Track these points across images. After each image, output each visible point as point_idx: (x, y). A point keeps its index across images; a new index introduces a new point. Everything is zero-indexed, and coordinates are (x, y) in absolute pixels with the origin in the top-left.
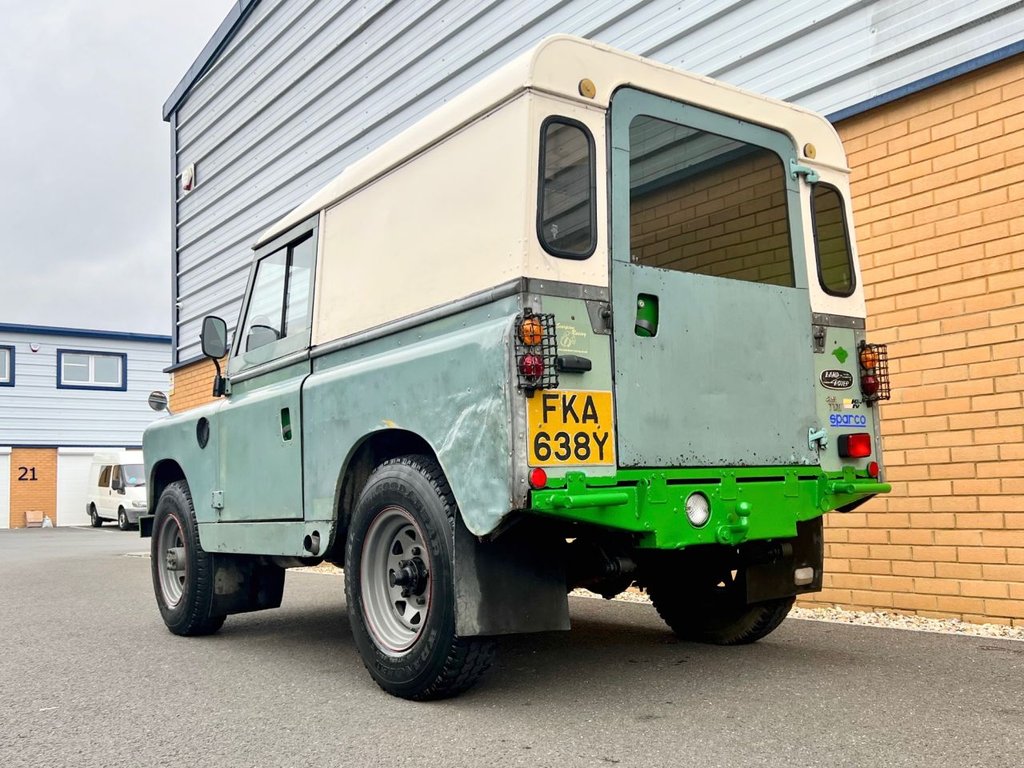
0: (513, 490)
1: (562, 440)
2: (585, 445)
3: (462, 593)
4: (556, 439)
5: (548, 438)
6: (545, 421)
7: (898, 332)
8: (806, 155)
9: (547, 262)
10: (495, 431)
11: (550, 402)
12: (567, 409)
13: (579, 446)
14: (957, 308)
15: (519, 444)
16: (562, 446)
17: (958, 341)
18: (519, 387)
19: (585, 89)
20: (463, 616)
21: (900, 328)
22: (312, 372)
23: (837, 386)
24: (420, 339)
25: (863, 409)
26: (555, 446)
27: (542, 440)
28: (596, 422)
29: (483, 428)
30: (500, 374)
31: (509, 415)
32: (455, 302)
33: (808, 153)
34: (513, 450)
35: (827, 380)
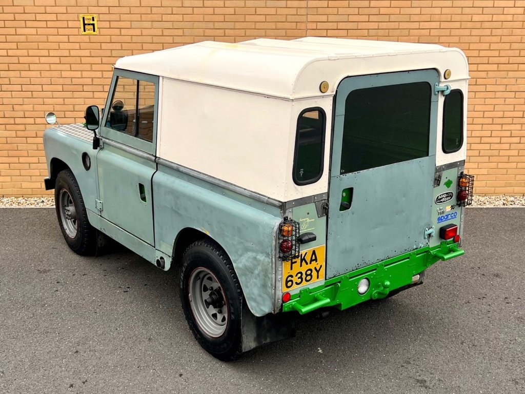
0: (274, 304)
2: (310, 274)
3: (245, 332)
4: (296, 276)
5: (292, 277)
8: (445, 78)
9: (297, 190)
10: (266, 273)
11: (295, 260)
12: (303, 260)
15: (279, 284)
18: (280, 257)
19: (323, 87)
20: (245, 342)
22: (157, 170)
23: (444, 201)
24: (224, 195)
25: (456, 209)
26: (295, 279)
29: (260, 268)
30: (270, 248)
31: (274, 270)
32: (245, 189)
33: (446, 76)
34: (275, 287)
35: (439, 200)
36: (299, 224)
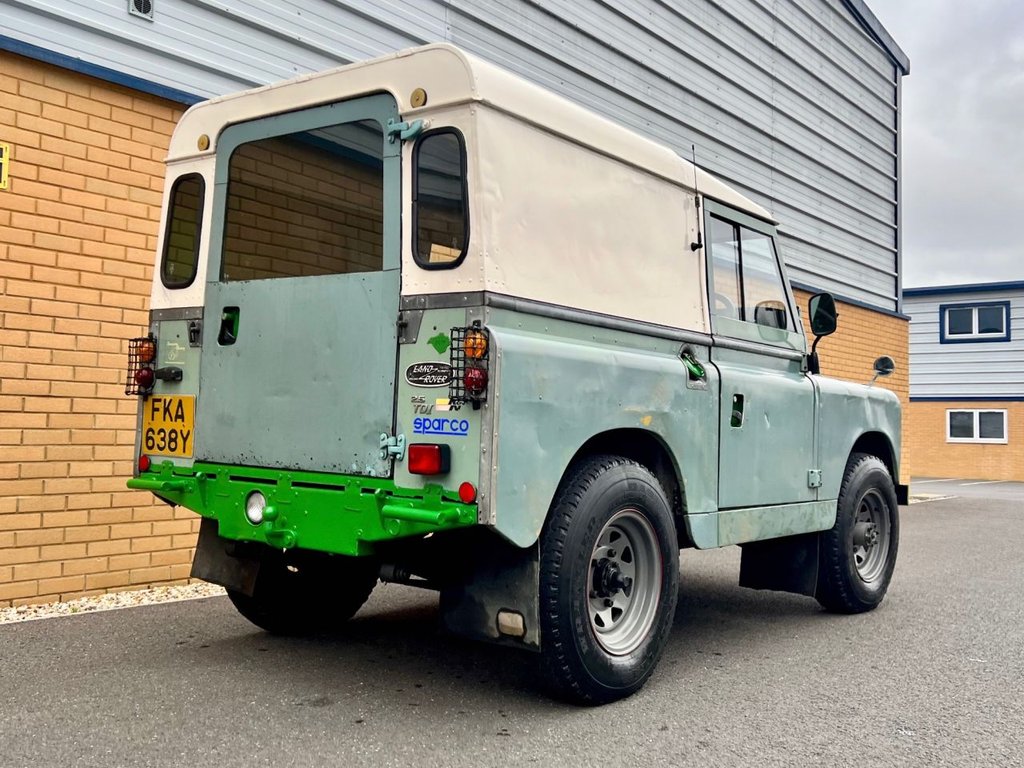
1: (162, 435)
2: (175, 440)
4: (159, 434)
5: (154, 433)
6: (153, 419)
9: (165, 294)
11: (157, 405)
12: (166, 410)
13: (171, 439)
16: (161, 439)
27: (150, 434)
28: (183, 421)
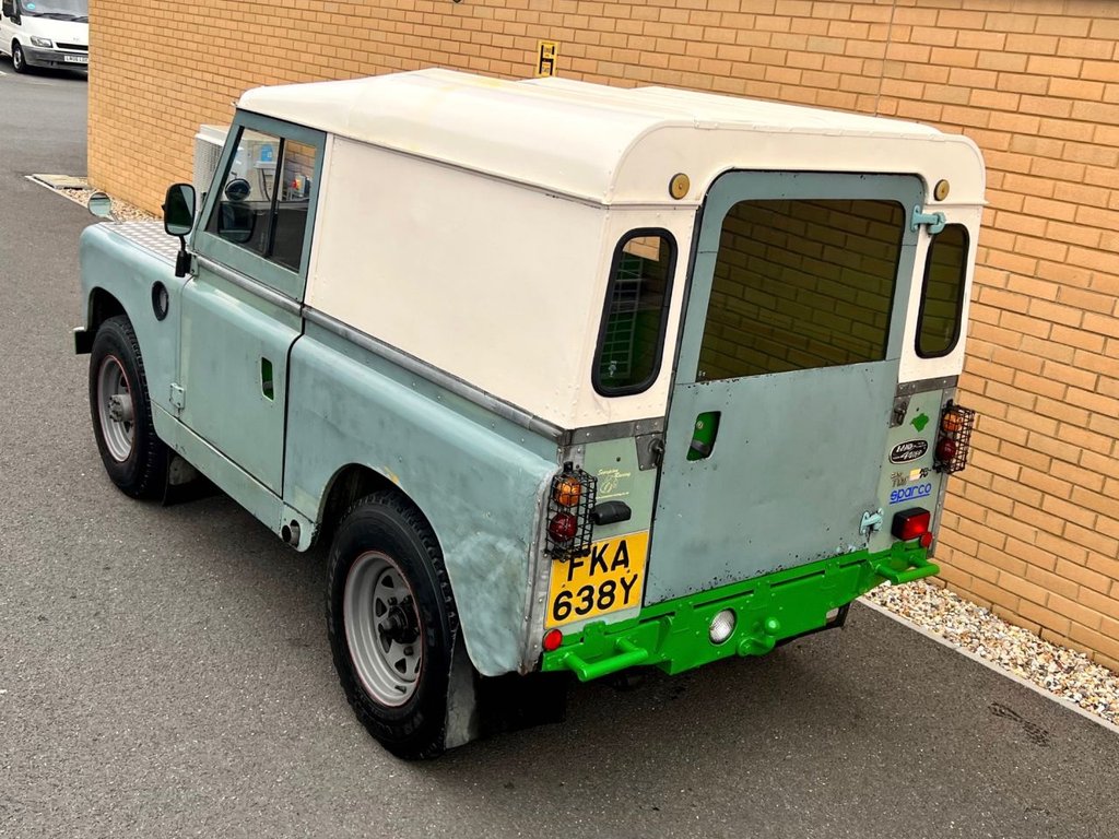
0: (523, 654)
1: (586, 593)
2: (610, 593)
3: (454, 705)
4: (579, 594)
5: (570, 596)
6: (570, 578)
7: (1008, 278)
8: (936, 199)
9: (598, 405)
10: (513, 582)
11: (579, 558)
12: (597, 560)
13: (603, 594)
14: (1083, 278)
15: (538, 609)
16: (584, 599)
17: (1073, 317)
18: (546, 551)
19: (678, 186)
20: (454, 727)
21: (1012, 275)
22: (303, 333)
23: (908, 459)
24: (438, 401)
25: (932, 477)
26: (576, 602)
27: (564, 599)
28: (626, 566)
29: (500, 569)
30: (527, 530)
31: (531, 578)
32: (485, 393)
33: (939, 194)
34: (530, 616)
35: (897, 456)
36: (596, 482)
